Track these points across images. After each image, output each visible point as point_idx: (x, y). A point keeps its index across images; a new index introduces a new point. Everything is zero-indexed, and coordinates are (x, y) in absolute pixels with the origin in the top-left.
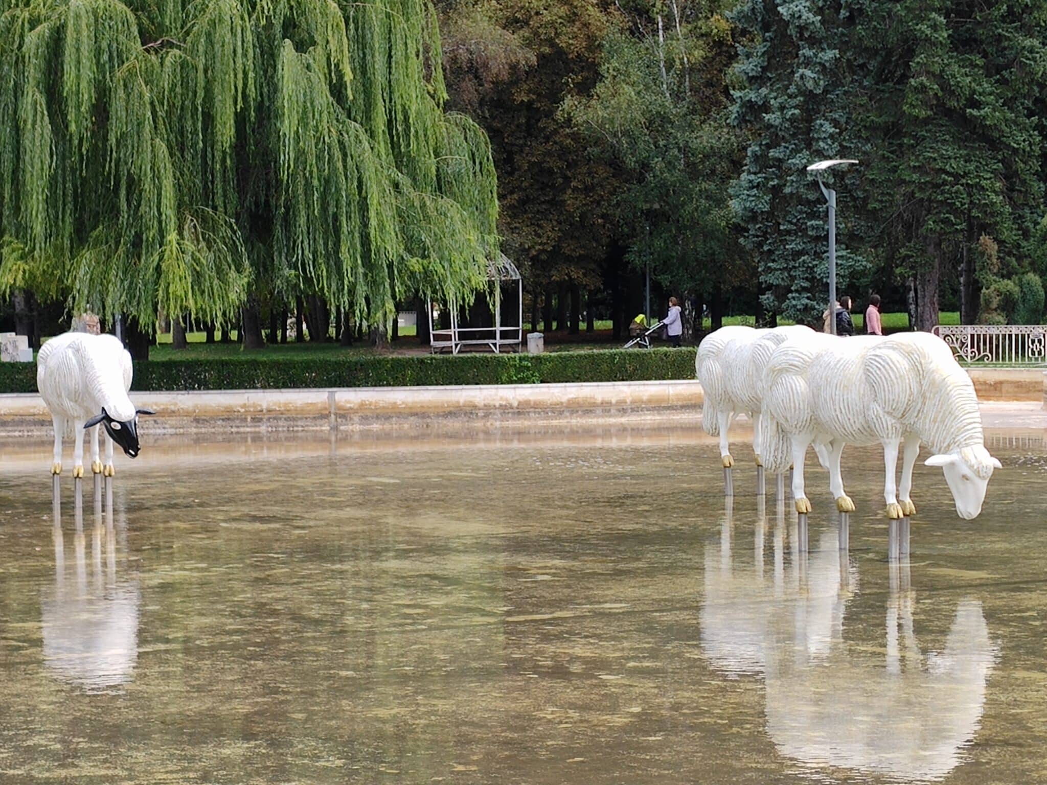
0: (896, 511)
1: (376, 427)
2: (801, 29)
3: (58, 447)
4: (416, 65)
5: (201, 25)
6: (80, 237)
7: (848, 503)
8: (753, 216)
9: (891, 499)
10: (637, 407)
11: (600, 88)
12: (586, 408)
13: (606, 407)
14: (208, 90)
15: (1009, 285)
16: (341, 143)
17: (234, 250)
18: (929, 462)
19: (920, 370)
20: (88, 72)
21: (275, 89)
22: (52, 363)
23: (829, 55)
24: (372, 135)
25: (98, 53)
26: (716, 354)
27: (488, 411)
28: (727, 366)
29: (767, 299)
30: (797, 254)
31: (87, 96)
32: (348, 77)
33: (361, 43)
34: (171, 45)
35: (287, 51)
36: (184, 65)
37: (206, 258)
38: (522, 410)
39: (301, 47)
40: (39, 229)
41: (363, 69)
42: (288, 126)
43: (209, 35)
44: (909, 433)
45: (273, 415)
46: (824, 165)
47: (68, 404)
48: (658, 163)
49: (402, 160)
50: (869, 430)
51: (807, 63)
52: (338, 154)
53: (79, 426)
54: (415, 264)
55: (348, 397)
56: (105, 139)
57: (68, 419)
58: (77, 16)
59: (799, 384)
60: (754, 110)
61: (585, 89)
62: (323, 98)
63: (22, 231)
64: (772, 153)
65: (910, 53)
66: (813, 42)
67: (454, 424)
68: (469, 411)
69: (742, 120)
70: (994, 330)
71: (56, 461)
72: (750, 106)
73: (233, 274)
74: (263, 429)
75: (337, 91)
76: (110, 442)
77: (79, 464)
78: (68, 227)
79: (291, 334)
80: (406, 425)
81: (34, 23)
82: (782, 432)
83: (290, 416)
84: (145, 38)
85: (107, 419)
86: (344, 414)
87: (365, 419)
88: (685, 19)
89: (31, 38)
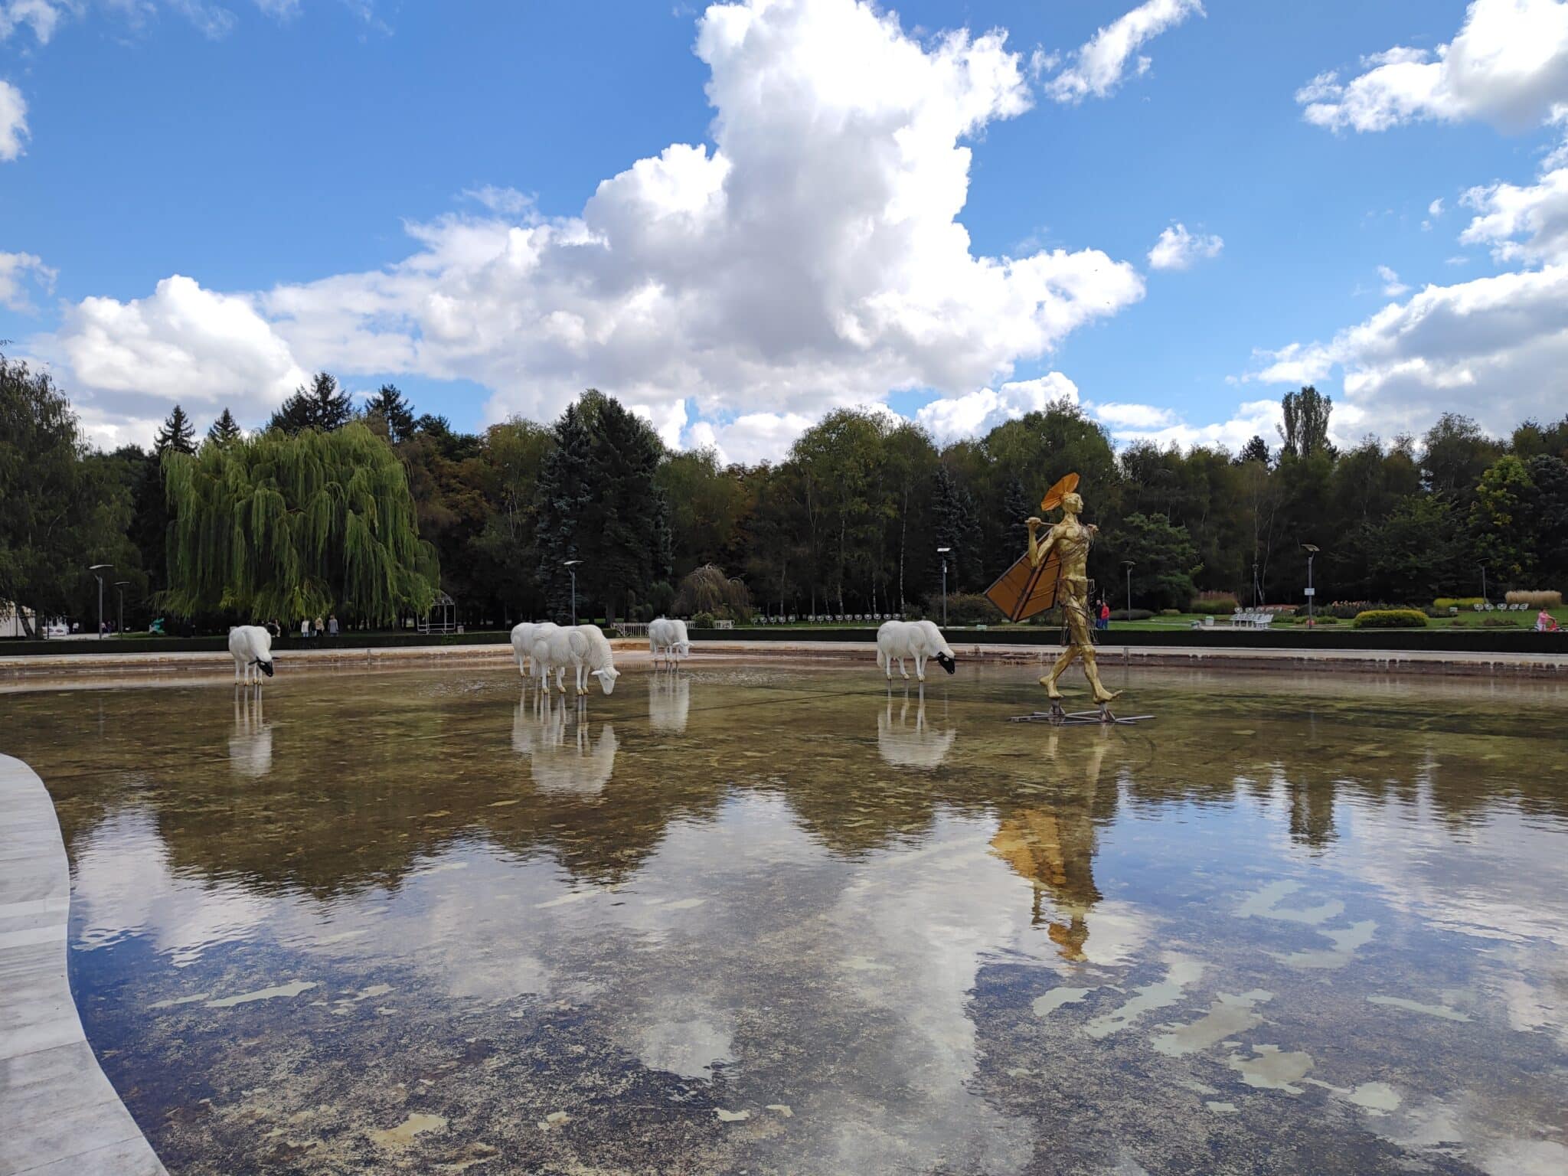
0: (581, 692)
1: (387, 663)
2: (562, 512)
3: (237, 673)
4: (406, 521)
5: (314, 501)
6: (258, 587)
7: (564, 690)
8: (545, 582)
9: (579, 688)
10: (496, 654)
11: (484, 532)
12: (476, 655)
13: (483, 654)
14: (314, 528)
15: (640, 608)
16: (374, 551)
17: (325, 593)
18: (594, 673)
20: (262, 521)
21: (345, 529)
22: (235, 638)
23: (573, 522)
24: (387, 548)
25: (267, 512)
26: (517, 633)
27: (435, 656)
28: (522, 638)
29: (549, 612)
30: (562, 596)
31: (261, 530)
32: (377, 525)
33: (383, 512)
34: (300, 510)
35: (350, 514)
36: (305, 518)
37: (314, 596)
38: (450, 655)
39: (357, 512)
40: (239, 583)
41: (383, 522)
42: (348, 544)
43: (316, 507)
44: (585, 663)
45: (343, 659)
46: (570, 563)
47: (242, 655)
48: (508, 561)
49: (400, 557)
50: (571, 662)
51: (565, 525)
52: (372, 555)
53: (246, 664)
54: (405, 599)
55: (375, 651)
56: (270, 547)
57: (242, 661)
58: (258, 498)
59: (544, 645)
60: (545, 542)
61: (478, 534)
62: (366, 532)
63: (232, 585)
64: (553, 558)
65: (604, 523)
66: (567, 517)
67: (420, 662)
68: (427, 656)
69: (540, 545)
70: (633, 625)
71: (237, 678)
72: (543, 540)
73: (324, 603)
74: (339, 664)
75: (372, 529)
76: (261, 671)
77: (247, 680)
78: (253, 583)
79: (361, 627)
80: (401, 662)
81: (238, 500)
82: (538, 663)
83: (350, 659)
84: (288, 507)
85: (259, 661)
86: (374, 658)
87: (383, 660)
88: (519, 507)
89: (237, 505)
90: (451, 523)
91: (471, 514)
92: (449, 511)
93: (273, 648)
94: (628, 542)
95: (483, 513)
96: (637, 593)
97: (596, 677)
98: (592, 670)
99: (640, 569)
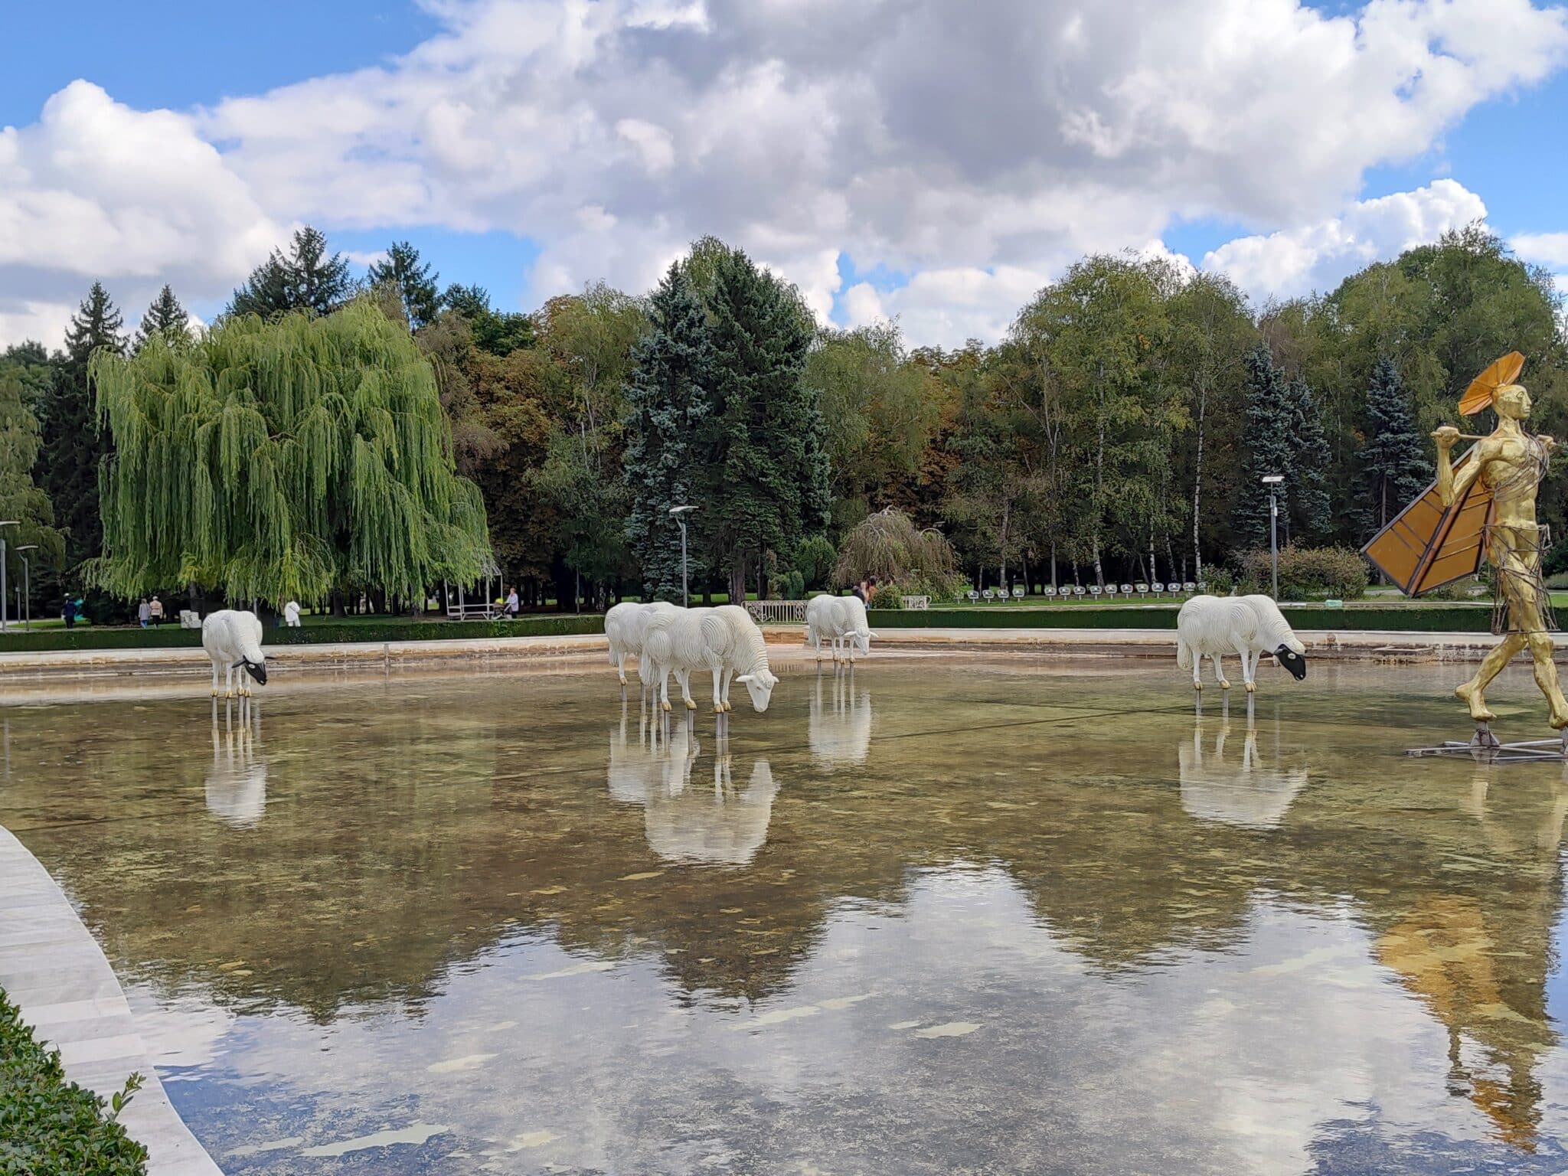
0: (719, 708)
1: (413, 665)
2: (665, 431)
3: (215, 680)
4: (437, 449)
5: (306, 424)
6: (231, 551)
7: (693, 705)
8: (639, 539)
9: (717, 701)
10: (571, 651)
11: (547, 464)
12: (542, 651)
13: (553, 651)
14: (310, 463)
15: (784, 578)
16: (391, 495)
17: (325, 559)
18: (739, 679)
19: (733, 628)
20: (235, 454)
21: (351, 463)
22: (212, 628)
23: (682, 445)
24: (411, 490)
25: (241, 442)
26: (616, 619)
27: (481, 654)
28: (623, 626)
29: (648, 586)
30: (665, 560)
31: (235, 467)
32: (396, 456)
33: (404, 435)
34: (287, 437)
35: (359, 440)
36: (295, 448)
37: (309, 563)
38: (502, 653)
39: (367, 438)
40: (205, 547)
41: (405, 451)
42: (359, 484)
43: (310, 431)
44: (726, 663)
45: (351, 658)
46: (679, 509)
47: (222, 653)
48: (583, 507)
49: (429, 504)
50: (705, 662)
51: (668, 450)
52: (389, 502)
53: (229, 667)
54: (437, 566)
55: (396, 647)
56: (246, 493)
57: (222, 663)
58: (229, 419)
59: (663, 636)
60: (638, 477)
61: (538, 464)
62: (381, 468)
63: (195, 549)
64: (650, 502)
65: (728, 445)
66: (672, 438)
67: (460, 662)
68: (471, 654)
69: (631, 483)
70: (776, 604)
71: (213, 688)
72: (635, 474)
73: (324, 573)
74: (345, 667)
75: (389, 464)
76: (249, 677)
77: (229, 689)
78: (224, 546)
79: (363, 609)
80: (432, 663)
81: (201, 423)
82: (655, 664)
83: (361, 658)
84: (271, 432)
85: (246, 662)
86: (394, 657)
87: (406, 660)
88: (597, 423)
89: (200, 432)
90: (495, 451)
91: (524, 436)
92: (492, 432)
93: (266, 641)
94: (765, 475)
95: (542, 434)
96: (778, 554)
97: (743, 684)
98: (736, 675)
99: (783, 516)
